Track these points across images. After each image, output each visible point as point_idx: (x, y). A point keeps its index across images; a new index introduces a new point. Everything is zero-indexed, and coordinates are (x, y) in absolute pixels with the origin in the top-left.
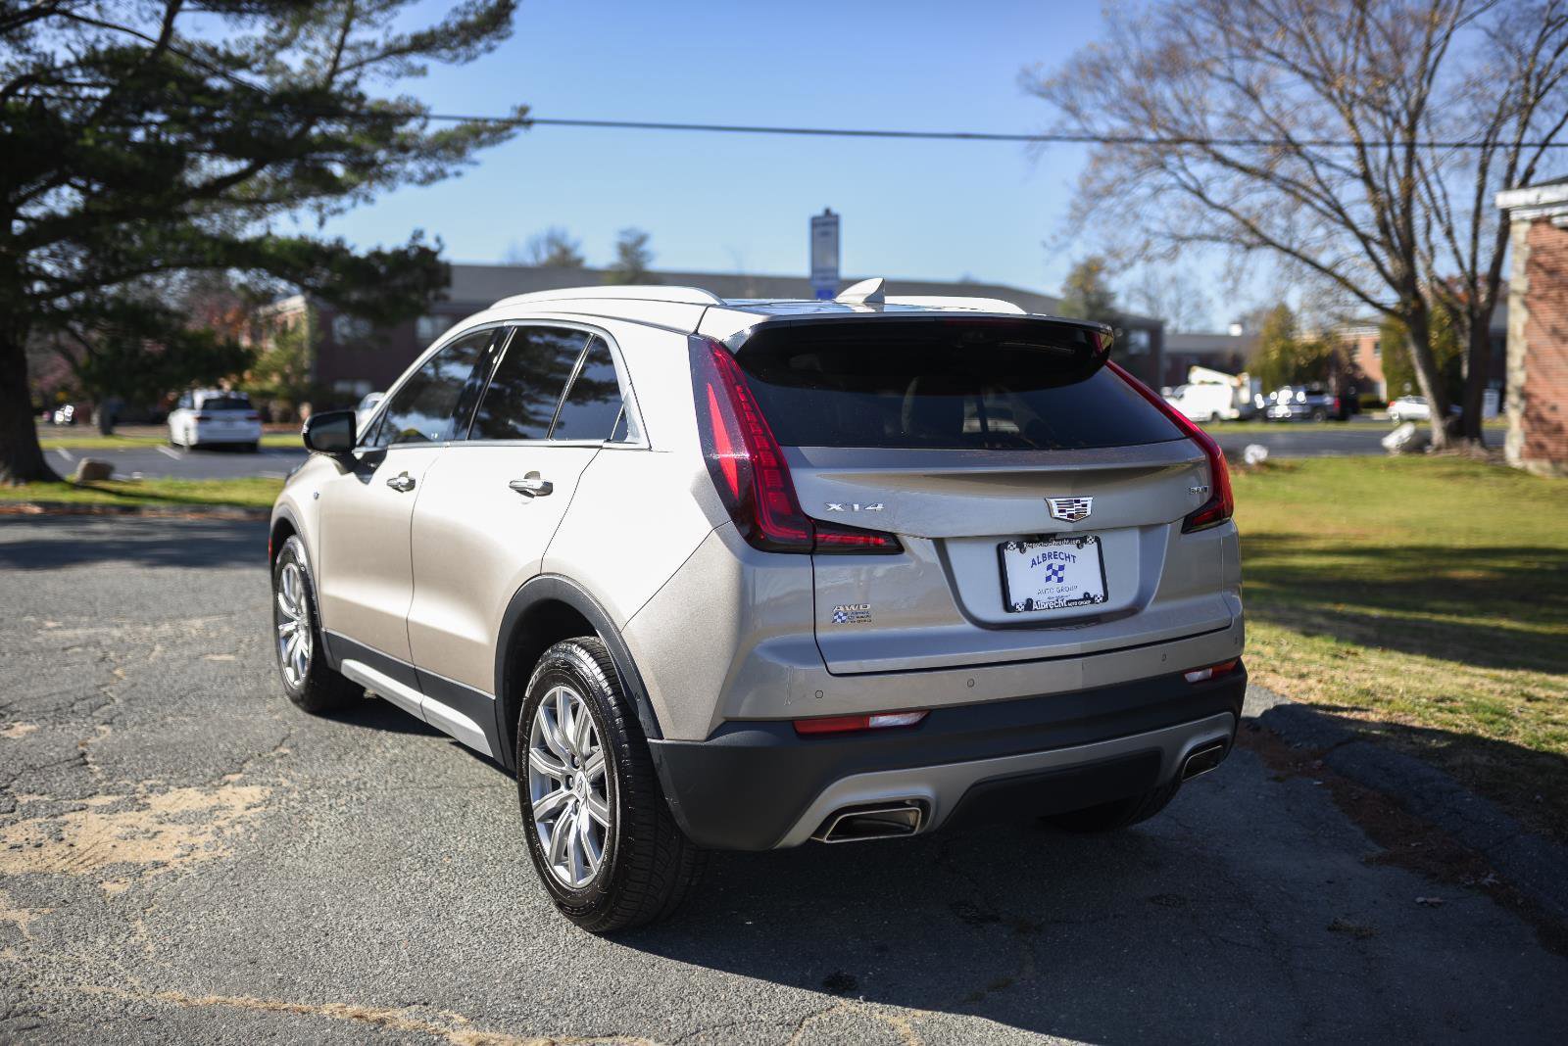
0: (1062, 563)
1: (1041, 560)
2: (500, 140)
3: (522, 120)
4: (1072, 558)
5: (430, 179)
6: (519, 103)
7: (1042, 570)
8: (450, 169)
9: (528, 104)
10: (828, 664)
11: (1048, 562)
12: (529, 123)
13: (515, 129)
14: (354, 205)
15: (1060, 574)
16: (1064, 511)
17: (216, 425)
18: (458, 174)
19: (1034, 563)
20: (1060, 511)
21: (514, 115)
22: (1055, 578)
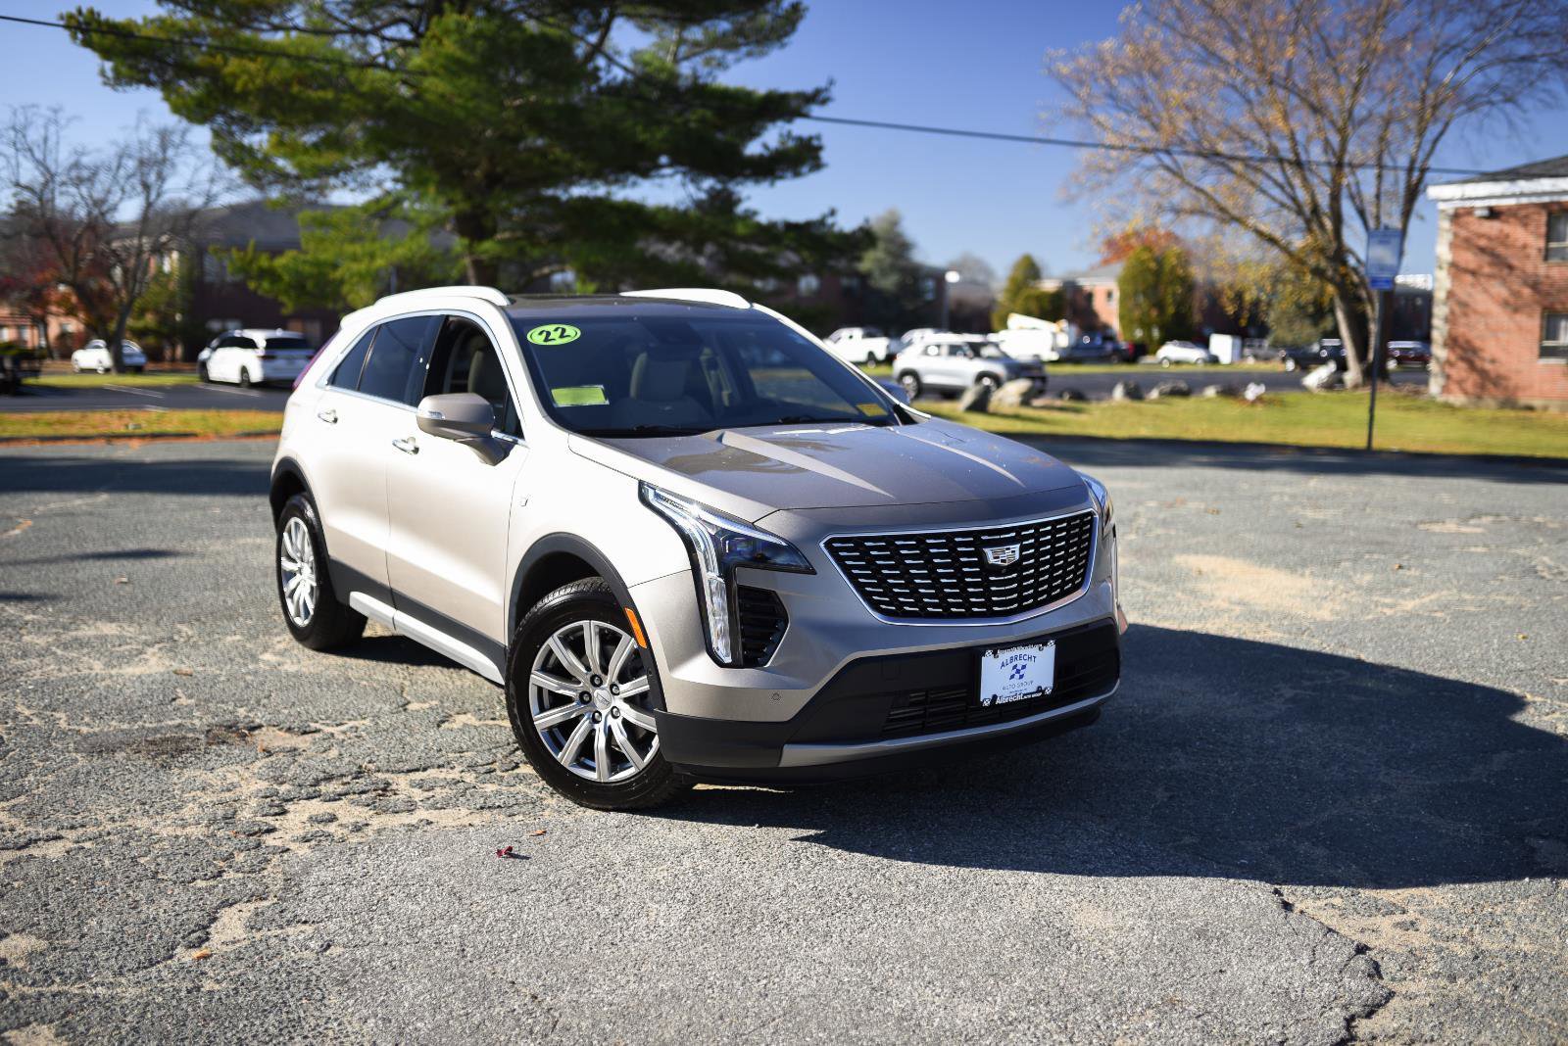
17: (280, 363)
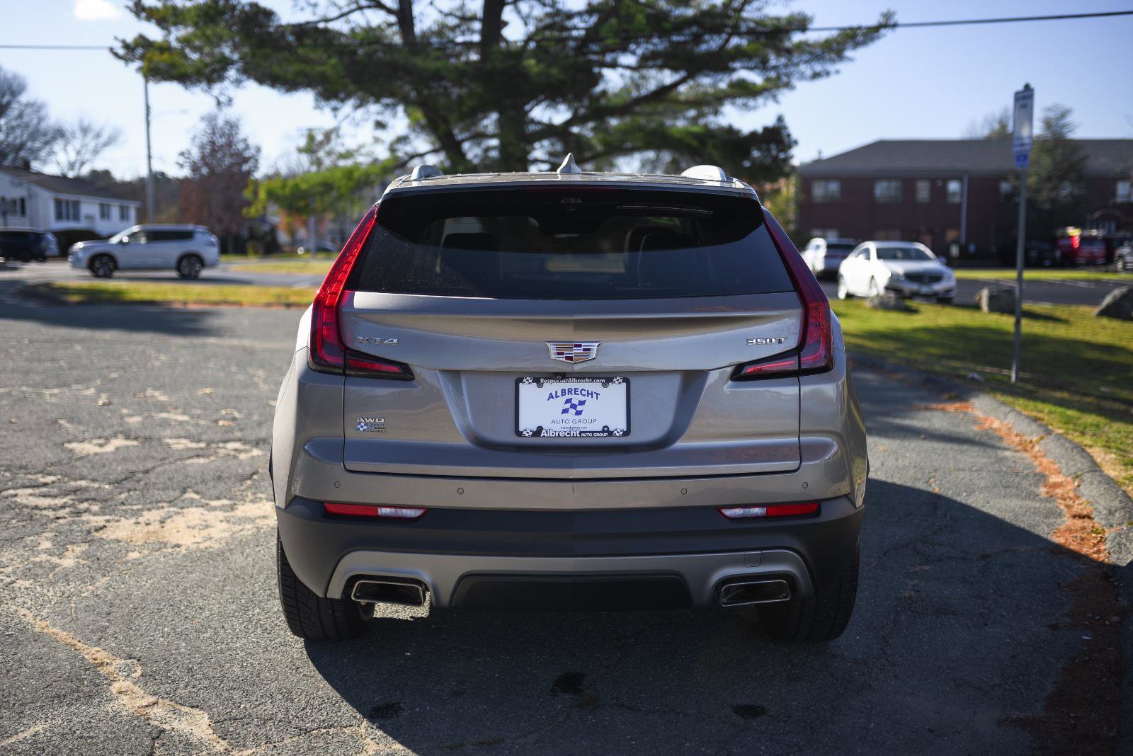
0: (582, 398)
1: (559, 394)
2: (872, 40)
3: (887, 23)
4: (595, 395)
5: (816, 76)
6: (885, 10)
7: (560, 403)
8: (831, 67)
9: (892, 9)
10: (345, 462)
11: (567, 397)
12: (895, 26)
13: (883, 31)
14: (765, 105)
15: (579, 408)
16: (563, 354)
18: (837, 72)
19: (551, 396)
20: (558, 354)
21: (882, 20)
22: (572, 411)
